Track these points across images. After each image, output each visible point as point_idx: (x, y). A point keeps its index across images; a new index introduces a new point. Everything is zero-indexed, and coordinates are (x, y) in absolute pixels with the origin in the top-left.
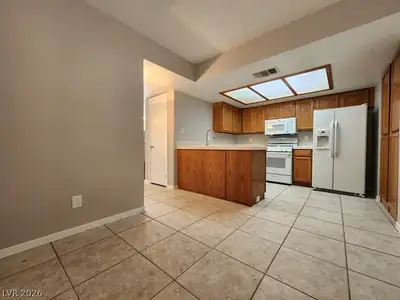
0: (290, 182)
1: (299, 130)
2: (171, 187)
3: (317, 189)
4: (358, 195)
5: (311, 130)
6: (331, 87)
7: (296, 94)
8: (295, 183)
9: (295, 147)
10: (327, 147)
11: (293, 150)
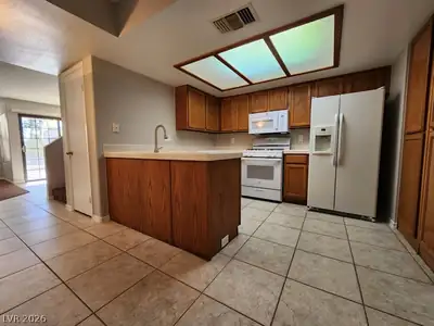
0: (279, 199)
1: (291, 128)
2: (97, 219)
3: (314, 210)
4: (366, 219)
5: (308, 127)
6: (337, 63)
7: (288, 75)
8: (286, 199)
9: (287, 150)
10: (329, 151)
11: (284, 155)
